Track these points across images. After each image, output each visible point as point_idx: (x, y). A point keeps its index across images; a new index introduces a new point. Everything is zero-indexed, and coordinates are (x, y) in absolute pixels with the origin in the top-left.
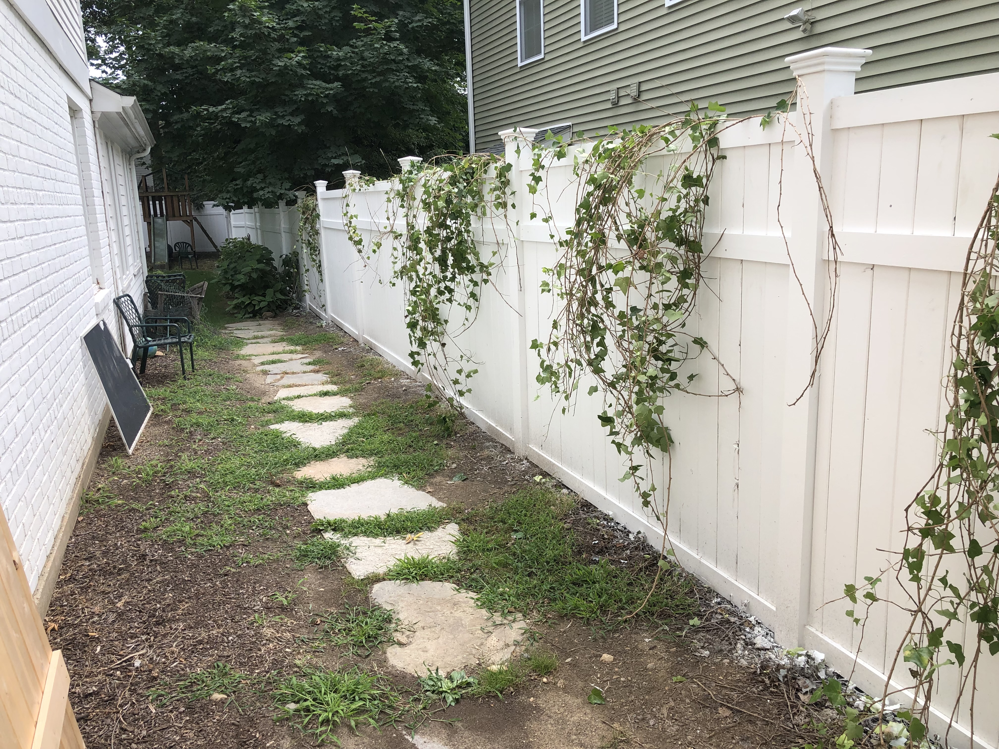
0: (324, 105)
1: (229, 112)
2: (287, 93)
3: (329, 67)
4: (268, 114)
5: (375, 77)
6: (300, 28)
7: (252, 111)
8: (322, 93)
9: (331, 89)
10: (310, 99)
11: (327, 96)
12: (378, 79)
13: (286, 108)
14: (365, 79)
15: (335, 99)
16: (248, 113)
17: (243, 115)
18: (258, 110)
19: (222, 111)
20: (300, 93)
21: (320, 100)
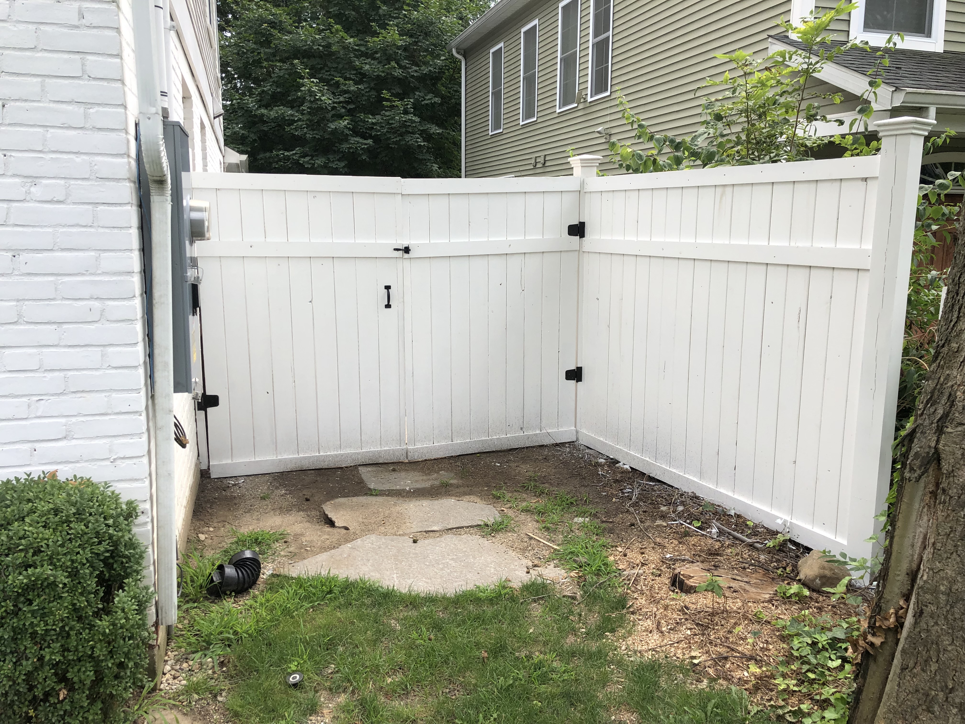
0: (360, 155)
1: (297, 155)
2: (337, 145)
3: (366, 128)
4: (324, 160)
5: (396, 137)
6: (348, 103)
7: (312, 156)
8: (359, 147)
9: (366, 144)
10: (351, 151)
11: (362, 149)
12: (398, 139)
13: (336, 156)
14: (389, 138)
15: (368, 150)
16: (309, 158)
17: (307, 159)
18: (317, 156)
19: (294, 154)
20: (345, 146)
21: (358, 152)
